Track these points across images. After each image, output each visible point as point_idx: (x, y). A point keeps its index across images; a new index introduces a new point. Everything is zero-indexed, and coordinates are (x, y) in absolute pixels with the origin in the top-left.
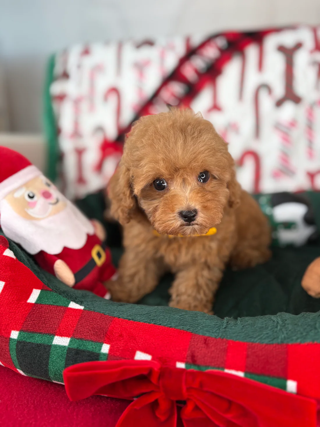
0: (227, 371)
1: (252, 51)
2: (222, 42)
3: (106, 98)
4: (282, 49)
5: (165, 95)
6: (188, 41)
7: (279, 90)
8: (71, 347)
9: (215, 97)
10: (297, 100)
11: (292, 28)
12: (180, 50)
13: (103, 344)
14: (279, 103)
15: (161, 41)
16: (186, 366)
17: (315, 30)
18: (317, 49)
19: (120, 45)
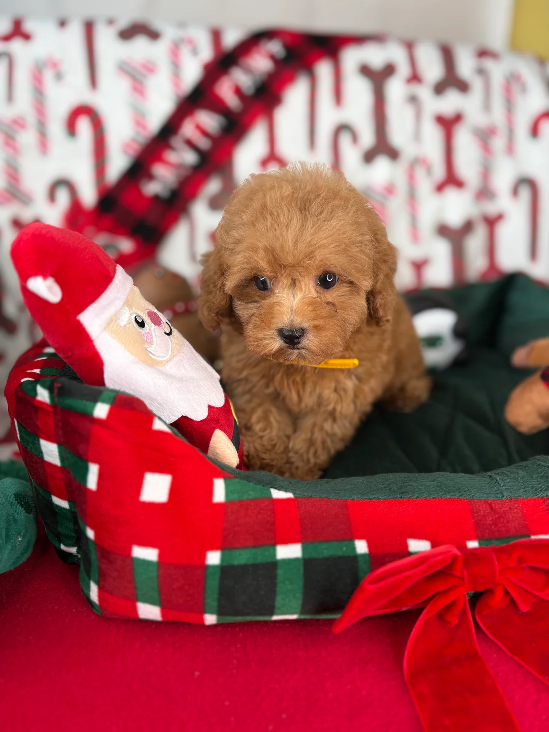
0: (533, 537)
1: (324, 69)
2: (275, 47)
3: (71, 127)
4: (365, 71)
5: (188, 129)
6: (216, 36)
7: (367, 138)
8: (307, 557)
9: (272, 140)
10: (393, 154)
11: (377, 38)
12: (206, 54)
13: (354, 541)
14: (369, 157)
15: (169, 33)
16: (480, 544)
17: (410, 46)
18: (415, 78)
19: (89, 28)
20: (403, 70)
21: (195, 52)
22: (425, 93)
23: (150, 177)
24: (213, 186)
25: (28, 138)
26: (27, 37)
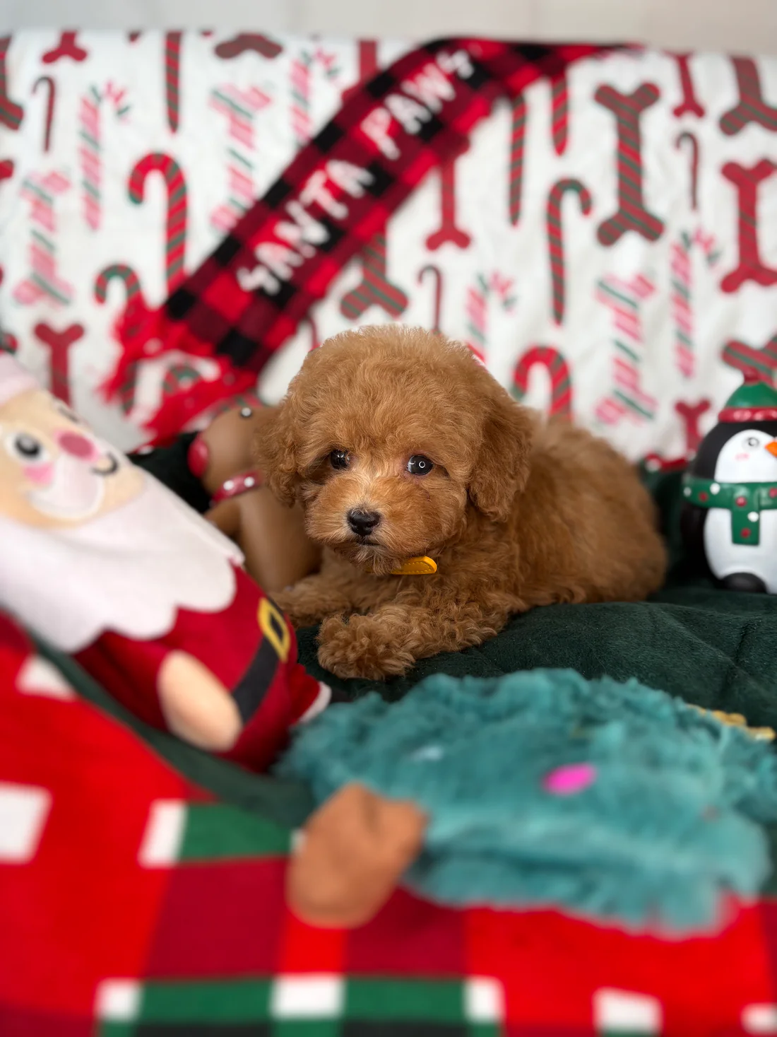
1: (538, 96)
2: (460, 63)
3: (136, 189)
4: (606, 96)
5: (314, 189)
6: (367, 50)
7: (607, 204)
10: (652, 229)
12: (349, 75)
14: (608, 234)
15: (294, 47)
17: (683, 62)
18: (690, 105)
19: (173, 43)
20: (672, 94)
21: (331, 73)
22: (707, 130)
23: (253, 263)
24: (351, 278)
25: (69, 204)
26: (80, 55)
